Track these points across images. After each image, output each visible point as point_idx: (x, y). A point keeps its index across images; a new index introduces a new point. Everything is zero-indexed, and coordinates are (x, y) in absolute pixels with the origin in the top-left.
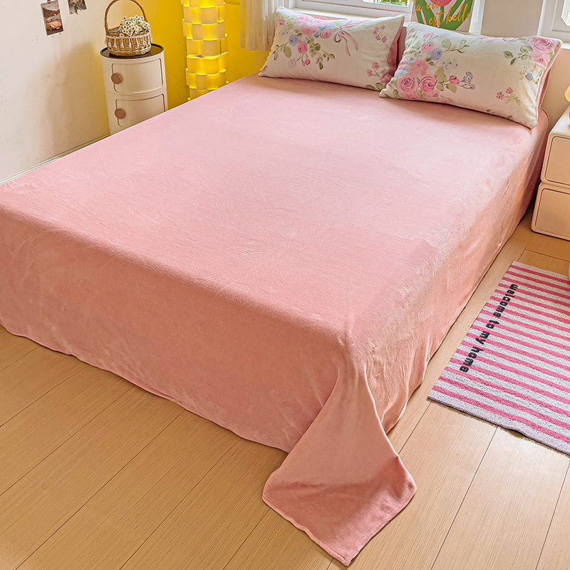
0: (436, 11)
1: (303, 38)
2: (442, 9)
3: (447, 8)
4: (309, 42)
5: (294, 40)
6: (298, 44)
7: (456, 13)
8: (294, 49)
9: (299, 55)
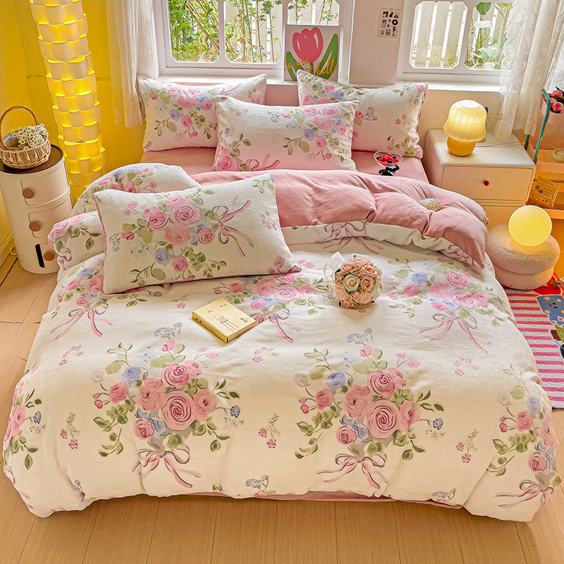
0: (306, 66)
1: (185, 112)
2: (312, 64)
3: (316, 63)
4: (192, 115)
5: (176, 114)
6: (181, 118)
7: (324, 67)
8: (178, 123)
9: (185, 129)
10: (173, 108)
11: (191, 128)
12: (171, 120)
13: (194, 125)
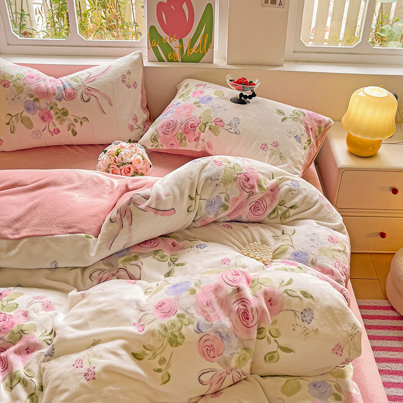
0: (175, 44)
1: (43, 104)
4: (51, 108)
5: (31, 107)
6: (38, 111)
8: (35, 118)
9: (44, 125)
10: (28, 98)
11: (51, 124)
12: (25, 114)
13: (54, 120)
